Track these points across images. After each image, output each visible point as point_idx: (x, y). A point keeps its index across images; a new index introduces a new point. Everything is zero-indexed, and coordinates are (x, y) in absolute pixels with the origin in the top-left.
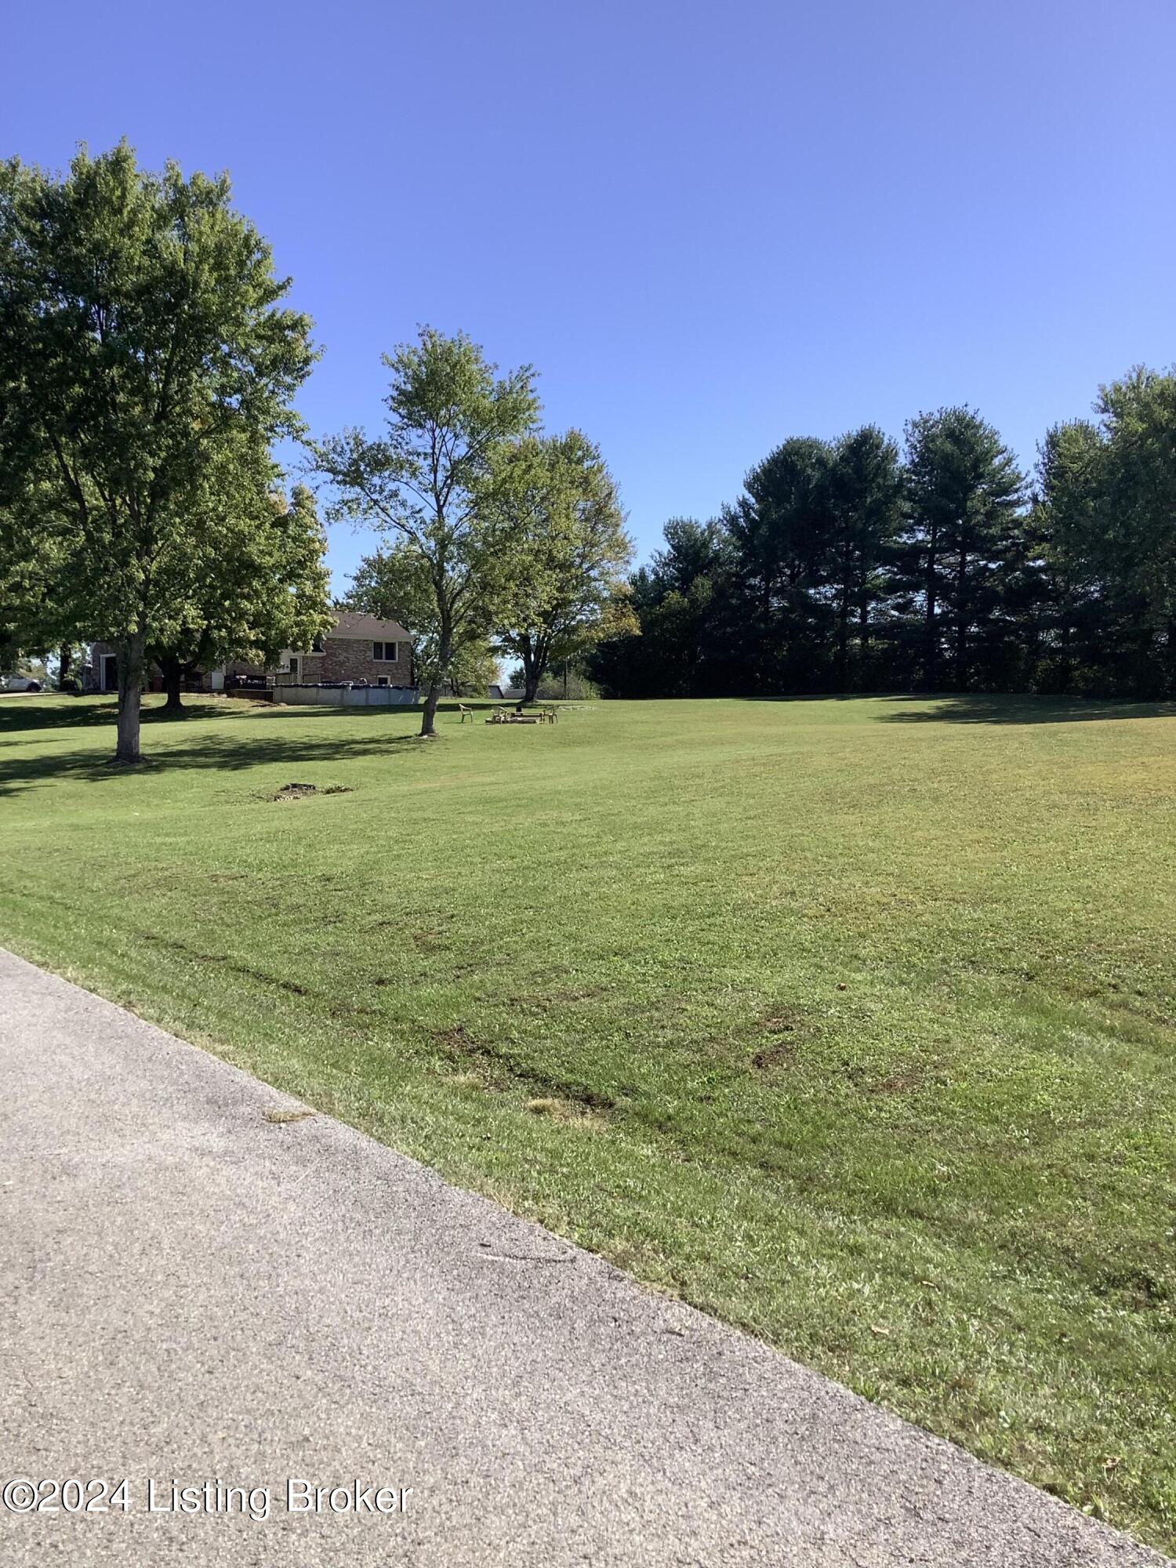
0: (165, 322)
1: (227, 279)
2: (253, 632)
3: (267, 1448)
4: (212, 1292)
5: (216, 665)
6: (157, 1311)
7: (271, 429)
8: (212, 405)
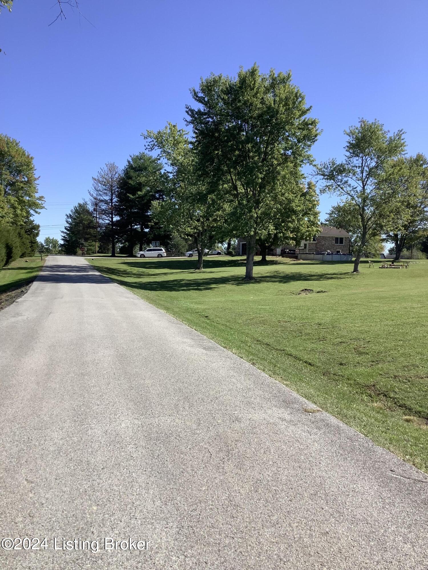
0: (267, 126)
1: (289, 109)
2: (292, 234)
3: (313, 533)
4: (289, 471)
5: (279, 246)
6: (271, 475)
7: (302, 161)
8: (282, 154)
